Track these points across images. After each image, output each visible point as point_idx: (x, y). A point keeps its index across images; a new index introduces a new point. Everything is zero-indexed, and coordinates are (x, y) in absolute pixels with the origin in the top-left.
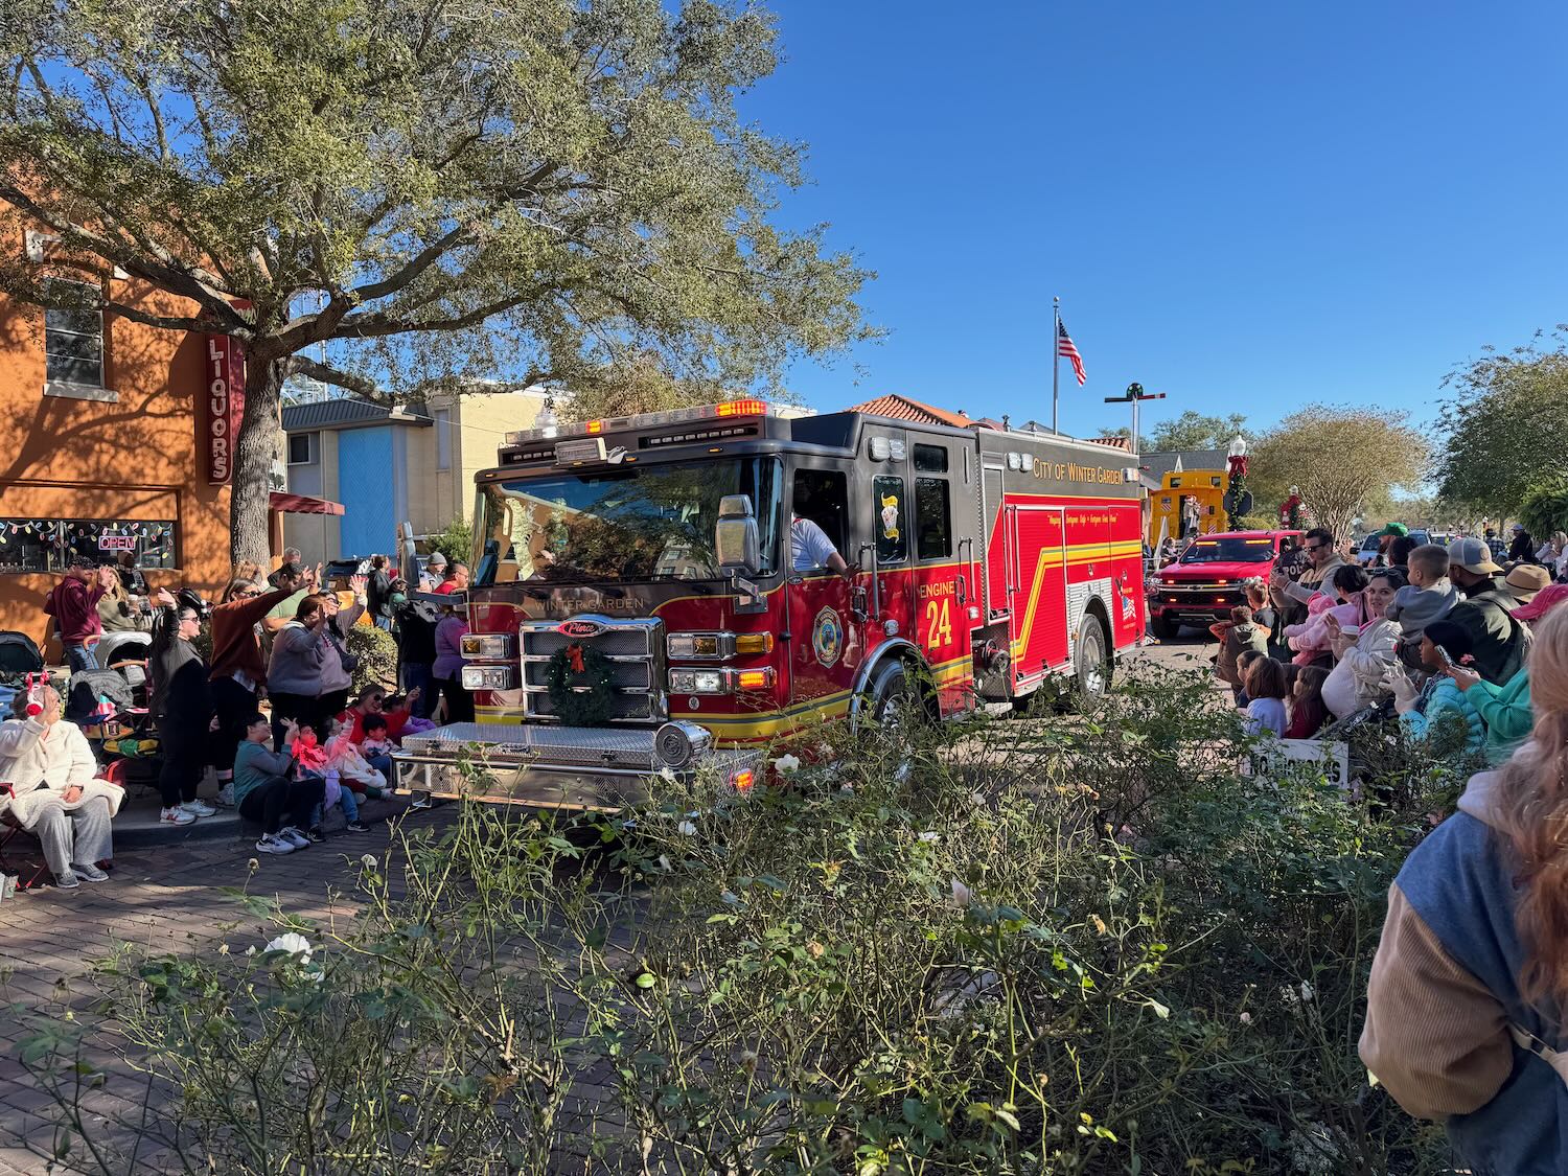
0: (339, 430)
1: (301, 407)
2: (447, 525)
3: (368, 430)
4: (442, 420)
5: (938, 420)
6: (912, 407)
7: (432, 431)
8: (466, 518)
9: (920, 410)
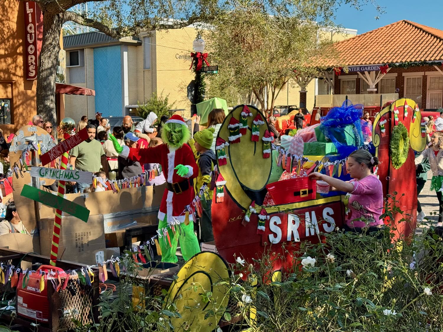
0: (94, 48)
1: (75, 36)
2: (149, 100)
3: (109, 48)
4: (147, 43)
5: (432, 35)
6: (416, 27)
7: (141, 48)
8: (159, 95)
9: (421, 29)
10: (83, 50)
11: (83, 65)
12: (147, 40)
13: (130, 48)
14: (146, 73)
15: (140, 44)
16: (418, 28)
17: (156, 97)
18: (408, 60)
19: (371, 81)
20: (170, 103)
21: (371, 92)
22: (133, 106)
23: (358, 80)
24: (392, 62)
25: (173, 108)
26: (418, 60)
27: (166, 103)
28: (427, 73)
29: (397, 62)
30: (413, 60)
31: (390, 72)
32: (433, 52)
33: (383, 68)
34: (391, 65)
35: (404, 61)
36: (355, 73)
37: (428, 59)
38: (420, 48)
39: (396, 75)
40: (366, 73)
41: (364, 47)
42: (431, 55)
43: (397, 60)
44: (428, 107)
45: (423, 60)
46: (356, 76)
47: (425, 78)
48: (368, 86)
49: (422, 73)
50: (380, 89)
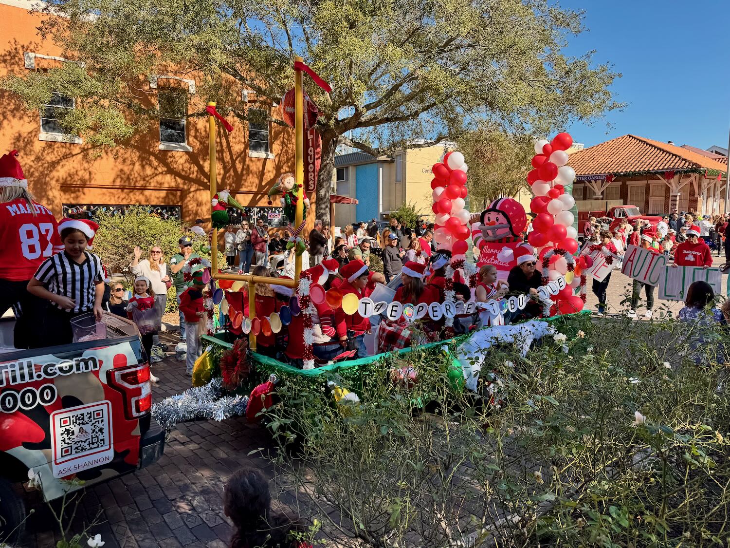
0: (356, 166)
1: (341, 156)
2: (399, 207)
3: (368, 165)
4: (399, 160)
5: (655, 147)
6: (640, 141)
7: (394, 165)
8: (407, 203)
9: (645, 142)
10: (347, 168)
11: (347, 180)
12: (398, 157)
13: (385, 165)
14: (397, 185)
15: (392, 161)
16: (642, 142)
17: (405, 205)
18: (633, 170)
19: (597, 189)
20: (416, 210)
21: (597, 199)
22: (386, 213)
23: (585, 188)
24: (617, 172)
25: (419, 214)
26: (642, 170)
27: (413, 210)
28: (650, 182)
29: (622, 172)
30: (637, 170)
31: (614, 181)
32: (656, 163)
33: (609, 177)
34: (616, 174)
35: (628, 171)
36: (583, 182)
37: (651, 169)
38: (643, 159)
39: (620, 183)
40: (593, 182)
41: (592, 159)
42: (654, 165)
43: (622, 170)
44: (650, 212)
45: (646, 169)
46: (583, 185)
47: (648, 186)
48: (594, 193)
49: (646, 182)
50: (605, 196)
